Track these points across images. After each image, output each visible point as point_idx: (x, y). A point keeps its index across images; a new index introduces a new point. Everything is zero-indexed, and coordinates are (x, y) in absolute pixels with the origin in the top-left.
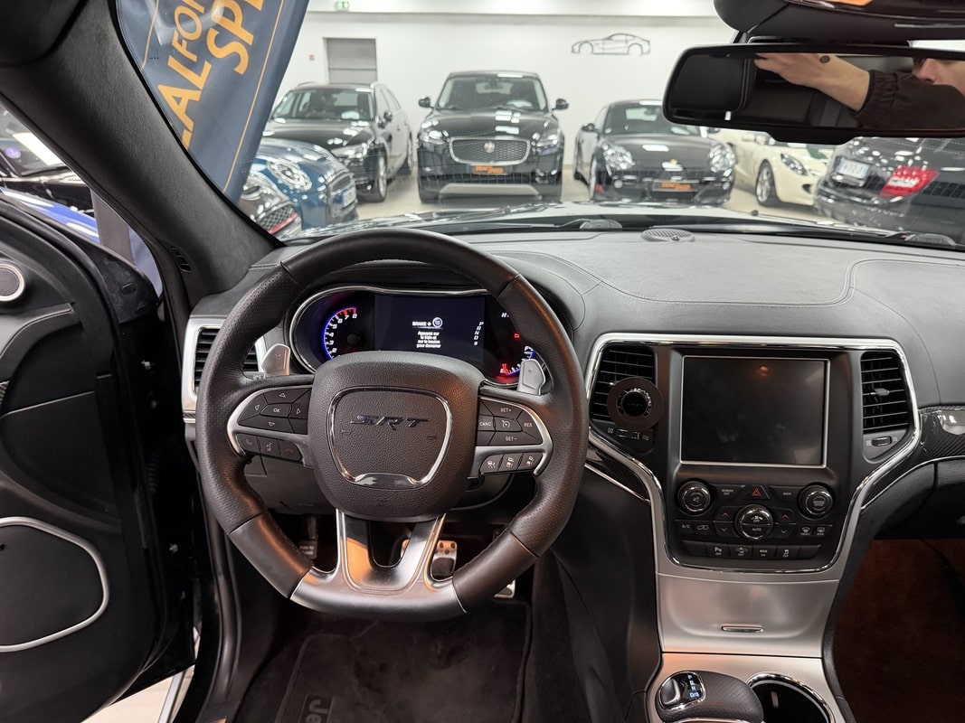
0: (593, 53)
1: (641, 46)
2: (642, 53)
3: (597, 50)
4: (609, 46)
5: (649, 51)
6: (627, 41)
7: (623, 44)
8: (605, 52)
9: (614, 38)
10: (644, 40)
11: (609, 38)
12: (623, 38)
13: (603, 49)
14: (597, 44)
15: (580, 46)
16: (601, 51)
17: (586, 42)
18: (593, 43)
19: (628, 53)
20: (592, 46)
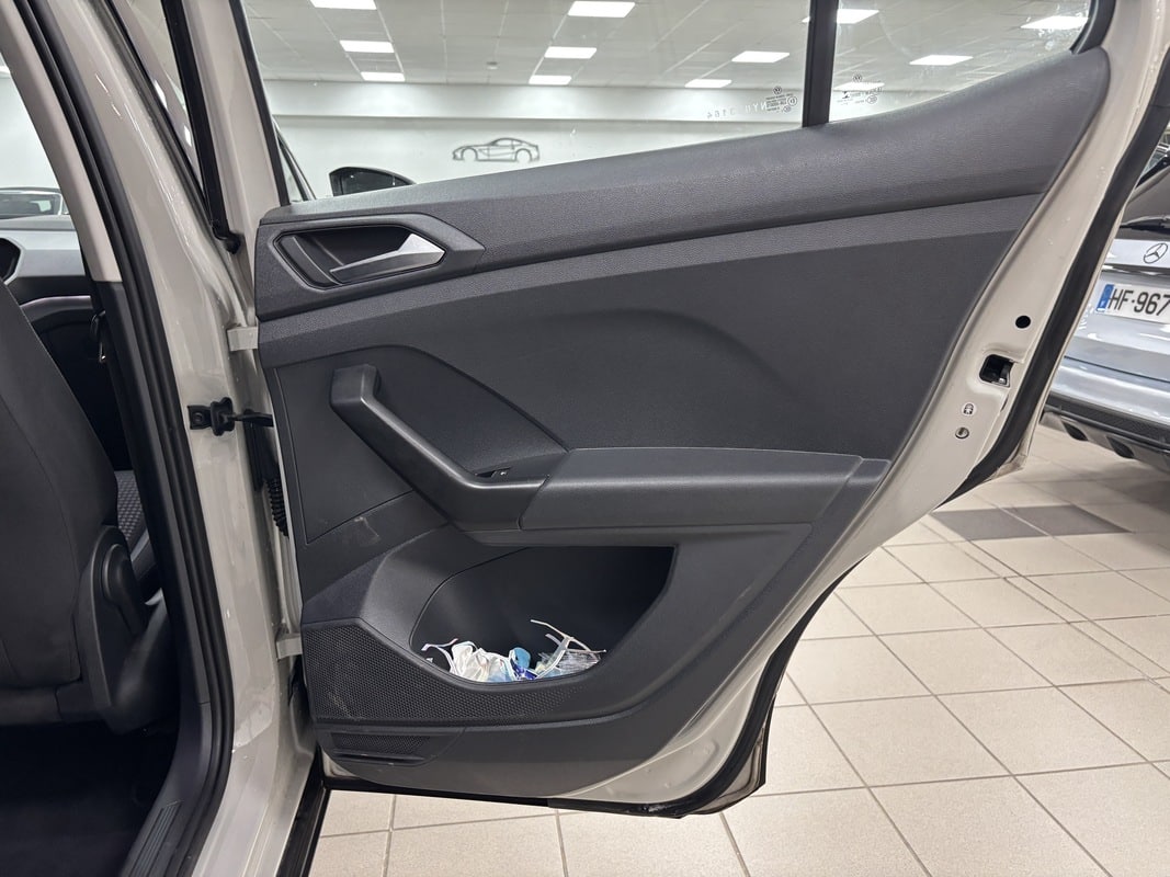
0: (477, 159)
1: (529, 151)
2: (531, 160)
3: (481, 156)
4: (494, 151)
5: (538, 158)
6: (513, 147)
7: (509, 150)
8: (491, 158)
9: (500, 143)
10: (531, 145)
11: (494, 143)
12: (509, 143)
13: (489, 155)
14: (480, 150)
15: (462, 152)
16: (486, 157)
17: (469, 147)
18: (477, 149)
19: (516, 160)
20: (475, 151)
